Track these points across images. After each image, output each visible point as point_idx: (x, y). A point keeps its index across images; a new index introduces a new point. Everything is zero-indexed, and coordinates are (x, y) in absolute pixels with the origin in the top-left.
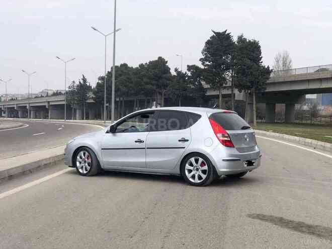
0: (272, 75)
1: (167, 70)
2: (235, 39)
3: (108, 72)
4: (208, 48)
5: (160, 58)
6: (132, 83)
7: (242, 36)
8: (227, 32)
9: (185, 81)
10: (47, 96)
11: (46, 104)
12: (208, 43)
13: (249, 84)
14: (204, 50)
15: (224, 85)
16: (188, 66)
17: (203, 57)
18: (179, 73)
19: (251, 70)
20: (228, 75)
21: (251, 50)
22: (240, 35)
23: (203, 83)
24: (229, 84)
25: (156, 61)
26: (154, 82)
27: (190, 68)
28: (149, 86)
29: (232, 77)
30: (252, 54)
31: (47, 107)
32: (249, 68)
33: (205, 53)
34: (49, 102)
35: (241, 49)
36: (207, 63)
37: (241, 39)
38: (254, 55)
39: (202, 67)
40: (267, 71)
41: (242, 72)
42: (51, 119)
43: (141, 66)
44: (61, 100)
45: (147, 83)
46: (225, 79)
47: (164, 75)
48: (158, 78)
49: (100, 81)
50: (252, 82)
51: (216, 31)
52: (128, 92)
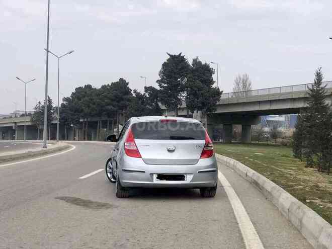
0: (223, 97)
1: (128, 91)
2: (190, 62)
3: (73, 93)
4: (165, 70)
5: (121, 80)
6: (94, 104)
7: (197, 59)
8: (182, 55)
9: (143, 103)
10: (16, 117)
11: (13, 125)
12: (165, 65)
13: (201, 105)
14: (160, 72)
15: (179, 106)
16: (145, 88)
17: (160, 79)
18: (138, 94)
19: (202, 92)
20: (183, 95)
21: (203, 73)
22: (195, 58)
23: (160, 104)
24: (184, 105)
25: (117, 82)
26: (115, 103)
27: (147, 89)
28: (110, 107)
29: (187, 98)
30: (203, 76)
31: (14, 128)
32: (200, 89)
33: (162, 74)
34: (15, 123)
35: (193, 71)
36: (163, 85)
37: (196, 62)
38: (205, 77)
39: (158, 88)
40: (218, 93)
41: (193, 93)
42: (17, 139)
43: (104, 87)
44: (27, 122)
45: (108, 104)
46: (180, 100)
47: (125, 97)
48: (118, 99)
49: (65, 103)
50: (203, 103)
51: (171, 54)
52: (90, 113)
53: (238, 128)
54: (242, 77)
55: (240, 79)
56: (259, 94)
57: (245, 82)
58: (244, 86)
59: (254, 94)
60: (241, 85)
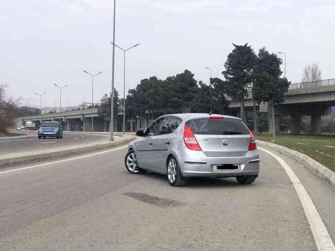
0: (290, 88)
1: (193, 83)
2: (257, 53)
3: (138, 85)
4: (230, 61)
5: (186, 71)
6: (159, 95)
7: (264, 49)
8: (248, 46)
9: (208, 94)
10: (83, 109)
11: (81, 117)
12: (230, 56)
13: (267, 96)
14: (226, 63)
15: (245, 97)
16: (211, 79)
17: (226, 70)
18: (203, 86)
19: (268, 83)
20: (250, 87)
21: (270, 63)
22: (262, 48)
23: (226, 95)
24: (251, 96)
25: (182, 74)
26: (180, 95)
27: (212, 81)
28: (175, 99)
29: (253, 89)
30: (270, 67)
31: (82, 119)
32: (266, 80)
33: (228, 66)
34: (83, 115)
35: (260, 61)
36: (229, 76)
37: (263, 52)
38: (272, 68)
39: (224, 79)
40: (285, 83)
41: (260, 84)
42: (85, 131)
43: (169, 79)
44: (94, 113)
45: (174, 96)
46: (246, 91)
47: (191, 88)
48: (184, 90)
49: (130, 94)
50: (270, 94)
51: (237, 45)
52: (156, 105)
53: (307, 120)
54: (311, 67)
55: (309, 68)
56: (330, 84)
57: (315, 72)
58: (314, 76)
59: (324, 84)
60: (310, 75)
